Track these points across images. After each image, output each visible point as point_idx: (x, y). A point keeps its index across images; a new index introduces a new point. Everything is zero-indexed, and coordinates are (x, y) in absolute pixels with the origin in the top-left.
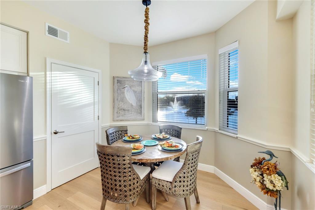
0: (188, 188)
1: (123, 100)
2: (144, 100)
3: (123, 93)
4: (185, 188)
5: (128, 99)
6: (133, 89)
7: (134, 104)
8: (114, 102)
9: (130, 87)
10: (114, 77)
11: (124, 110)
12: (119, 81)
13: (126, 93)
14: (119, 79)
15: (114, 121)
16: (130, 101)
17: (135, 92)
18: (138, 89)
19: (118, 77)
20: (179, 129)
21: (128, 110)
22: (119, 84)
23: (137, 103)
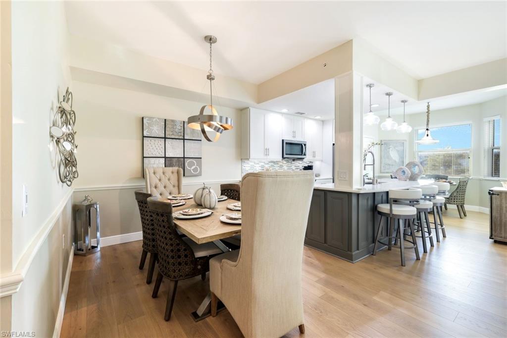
0: (460, 201)
1: (389, 157)
3: (389, 152)
4: (458, 200)
5: (392, 156)
6: (397, 148)
7: (397, 160)
8: (381, 158)
9: (394, 147)
10: (381, 140)
11: (389, 165)
12: (385, 144)
13: (390, 152)
14: (386, 142)
15: (381, 173)
16: (394, 158)
17: (398, 151)
18: (400, 148)
19: (385, 140)
21: (392, 165)
22: (385, 146)
23: (400, 159)
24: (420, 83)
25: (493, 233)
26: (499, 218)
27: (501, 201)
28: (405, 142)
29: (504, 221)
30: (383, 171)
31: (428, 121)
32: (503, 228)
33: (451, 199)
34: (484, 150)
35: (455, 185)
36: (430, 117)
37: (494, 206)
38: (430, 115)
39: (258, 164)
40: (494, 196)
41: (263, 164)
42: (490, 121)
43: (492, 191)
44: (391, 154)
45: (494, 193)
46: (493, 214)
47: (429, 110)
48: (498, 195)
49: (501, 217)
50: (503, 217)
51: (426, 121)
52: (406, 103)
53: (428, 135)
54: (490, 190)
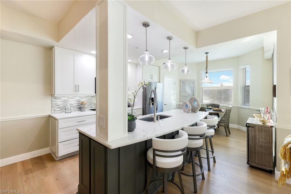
0: (226, 124)
1: (185, 91)
2: (195, 91)
3: (185, 88)
4: (225, 124)
5: (187, 91)
6: (190, 85)
8: (180, 92)
9: (188, 85)
10: (180, 80)
11: (185, 96)
12: (183, 82)
14: (183, 81)
16: (188, 92)
17: (190, 87)
18: (192, 85)
19: (182, 80)
20: (218, 106)
21: (187, 97)
22: (183, 83)
23: (191, 93)
24: (197, 34)
25: (250, 159)
26: (254, 147)
27: (255, 132)
28: (195, 81)
29: (257, 149)
30: (181, 101)
31: (207, 67)
32: (257, 156)
33: (221, 123)
34: (240, 88)
35: (224, 112)
36: (208, 64)
37: (250, 136)
38: (208, 62)
39: (73, 98)
40: (250, 128)
41: (79, 98)
42: (243, 69)
43: (248, 124)
44: (186, 89)
45: (250, 126)
46: (250, 143)
47: (207, 59)
48: (253, 127)
49: (255, 146)
50: (257, 147)
51: (206, 67)
52: (187, 50)
53: (207, 77)
54: (247, 123)
